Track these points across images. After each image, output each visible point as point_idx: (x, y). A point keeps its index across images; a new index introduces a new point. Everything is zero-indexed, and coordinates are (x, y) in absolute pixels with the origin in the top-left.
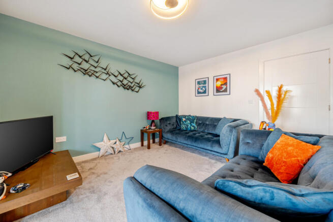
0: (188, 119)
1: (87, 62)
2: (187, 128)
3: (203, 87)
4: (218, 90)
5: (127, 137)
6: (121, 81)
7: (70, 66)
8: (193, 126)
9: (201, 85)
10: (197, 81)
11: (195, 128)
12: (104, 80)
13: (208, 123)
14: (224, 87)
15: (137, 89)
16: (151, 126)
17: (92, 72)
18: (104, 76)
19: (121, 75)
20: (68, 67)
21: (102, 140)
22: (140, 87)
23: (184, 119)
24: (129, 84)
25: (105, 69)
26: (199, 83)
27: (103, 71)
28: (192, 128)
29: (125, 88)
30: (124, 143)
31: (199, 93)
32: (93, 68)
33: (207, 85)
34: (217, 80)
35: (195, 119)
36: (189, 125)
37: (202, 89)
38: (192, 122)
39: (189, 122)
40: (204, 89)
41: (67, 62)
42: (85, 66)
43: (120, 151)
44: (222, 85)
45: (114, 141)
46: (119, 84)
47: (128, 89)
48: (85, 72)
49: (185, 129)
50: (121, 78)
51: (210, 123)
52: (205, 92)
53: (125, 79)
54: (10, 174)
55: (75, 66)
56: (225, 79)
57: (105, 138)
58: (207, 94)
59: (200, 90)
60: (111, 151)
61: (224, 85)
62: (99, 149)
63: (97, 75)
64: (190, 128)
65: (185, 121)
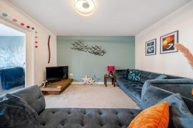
0: (134, 73)
1: (79, 45)
2: (132, 79)
3: (151, 47)
4: (165, 48)
5: (96, 78)
6: (93, 51)
7: (74, 48)
8: (137, 78)
9: (150, 46)
10: (147, 43)
11: (138, 80)
12: (86, 51)
13: (149, 77)
14: (171, 45)
15: (102, 54)
16: (110, 74)
17: (81, 49)
18: (86, 50)
19: (93, 48)
20: (73, 48)
21: (85, 77)
22: (104, 53)
23: (131, 72)
24: (97, 52)
25: (86, 47)
26: (148, 45)
27: (85, 47)
28: (136, 79)
29: (95, 54)
30: (94, 80)
31: (148, 52)
32: (81, 47)
33: (154, 45)
34: (164, 39)
35: (139, 73)
36: (134, 77)
37: (150, 49)
38: (137, 74)
39: (134, 74)
40: (152, 49)
41: (73, 46)
42: (79, 47)
43: (92, 84)
44: (168, 43)
45: (90, 79)
46: (93, 52)
47: (97, 55)
48: (79, 49)
49: (130, 79)
50: (93, 49)
51: (151, 78)
52: (153, 52)
53: (95, 49)
54: (47, 81)
55: (75, 47)
56: (173, 37)
57: (86, 77)
58: (154, 53)
59: (149, 51)
60: (88, 83)
61: (171, 43)
62: (83, 81)
63: (83, 50)
64: (135, 79)
65: (132, 74)
